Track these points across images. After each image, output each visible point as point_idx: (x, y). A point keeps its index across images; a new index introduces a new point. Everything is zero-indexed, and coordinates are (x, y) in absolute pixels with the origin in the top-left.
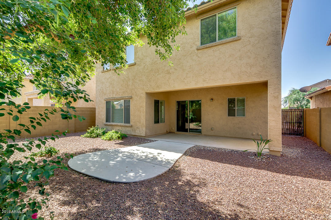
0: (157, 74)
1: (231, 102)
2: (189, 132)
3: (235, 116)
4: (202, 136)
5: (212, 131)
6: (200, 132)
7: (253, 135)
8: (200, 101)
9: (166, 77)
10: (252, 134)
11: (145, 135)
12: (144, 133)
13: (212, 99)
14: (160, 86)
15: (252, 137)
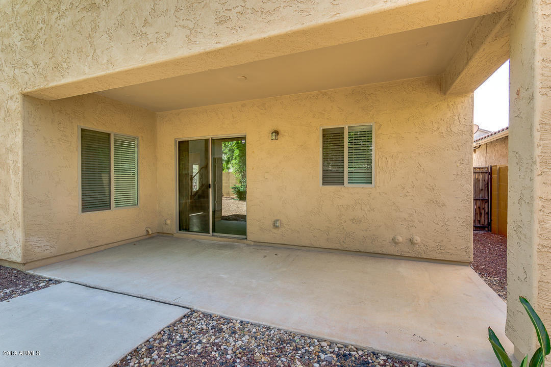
0: (56, 14)
1: (332, 139)
2: (214, 231)
3: (342, 184)
4: (248, 245)
5: (275, 231)
6: (243, 232)
7: (395, 242)
8: (244, 138)
9: (83, 23)
10: (394, 239)
11: (24, 256)
12: (20, 251)
13: (277, 133)
14: (64, 65)
15: (393, 250)
